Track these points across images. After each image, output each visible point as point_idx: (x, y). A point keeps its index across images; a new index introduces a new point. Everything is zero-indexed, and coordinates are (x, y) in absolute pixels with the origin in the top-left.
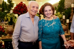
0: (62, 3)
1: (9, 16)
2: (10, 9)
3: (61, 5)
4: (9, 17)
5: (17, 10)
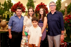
4: (6, 14)
5: (14, 8)
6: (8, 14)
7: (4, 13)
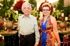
0: (61, 1)
1: (10, 13)
2: (10, 6)
3: (61, 3)
5: (17, 6)
6: (11, 14)
7: (7, 12)
